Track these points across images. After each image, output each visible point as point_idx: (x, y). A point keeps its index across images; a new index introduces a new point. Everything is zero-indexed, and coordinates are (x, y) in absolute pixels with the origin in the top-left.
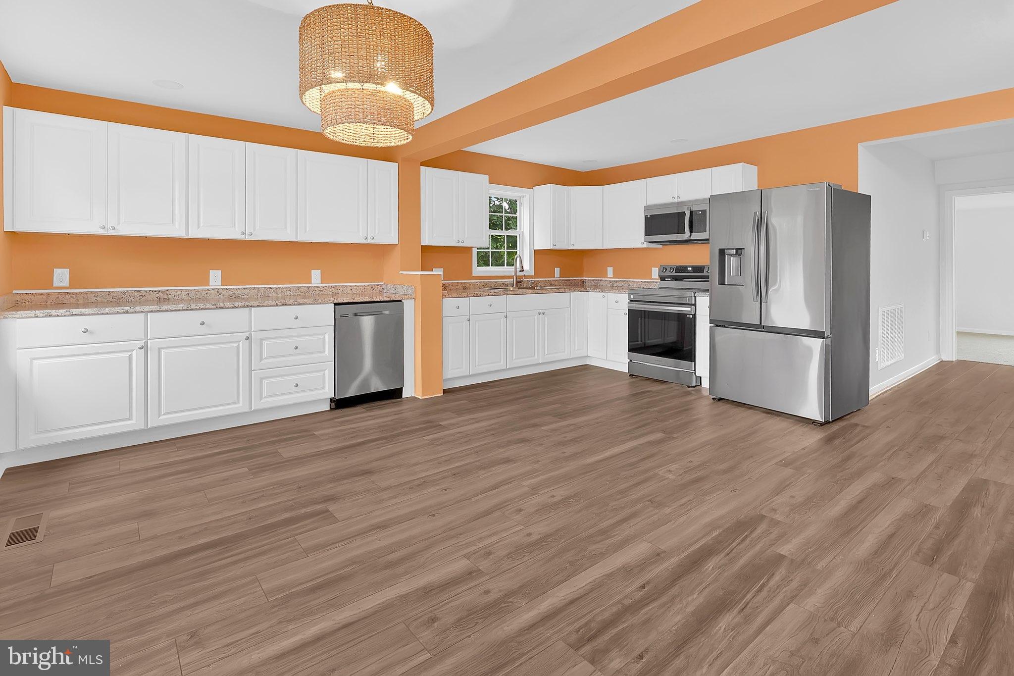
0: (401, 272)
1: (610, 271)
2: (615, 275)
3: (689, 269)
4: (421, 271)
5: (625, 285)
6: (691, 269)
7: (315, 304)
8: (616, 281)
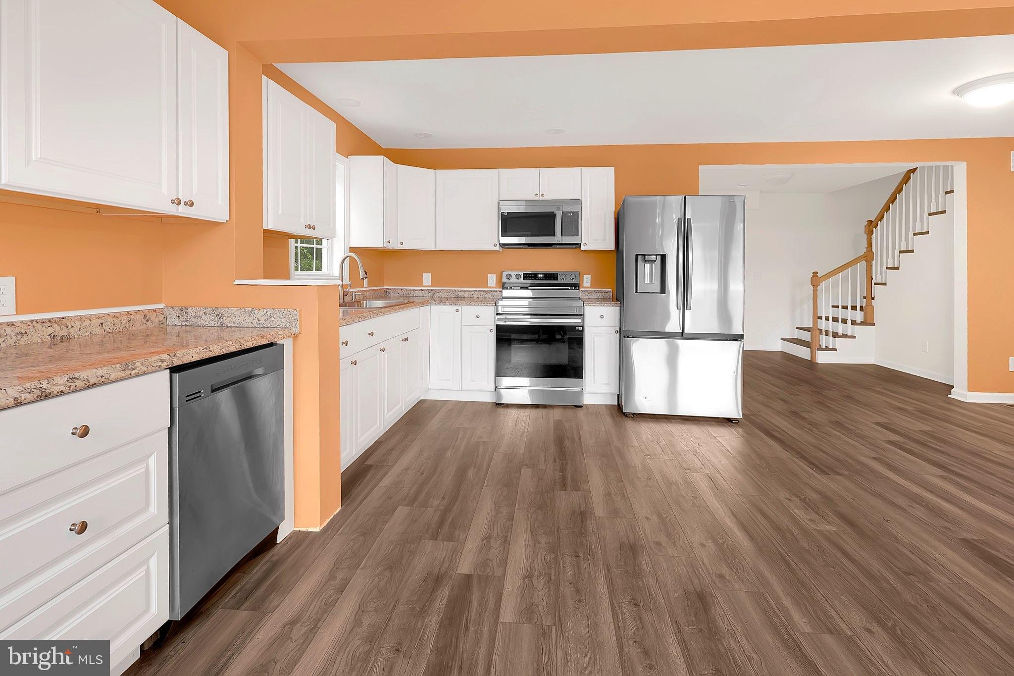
0: (237, 282)
1: (427, 278)
2: (434, 282)
3: (539, 276)
4: (264, 279)
5: (451, 295)
6: (542, 276)
7: (131, 377)
8: (439, 290)
